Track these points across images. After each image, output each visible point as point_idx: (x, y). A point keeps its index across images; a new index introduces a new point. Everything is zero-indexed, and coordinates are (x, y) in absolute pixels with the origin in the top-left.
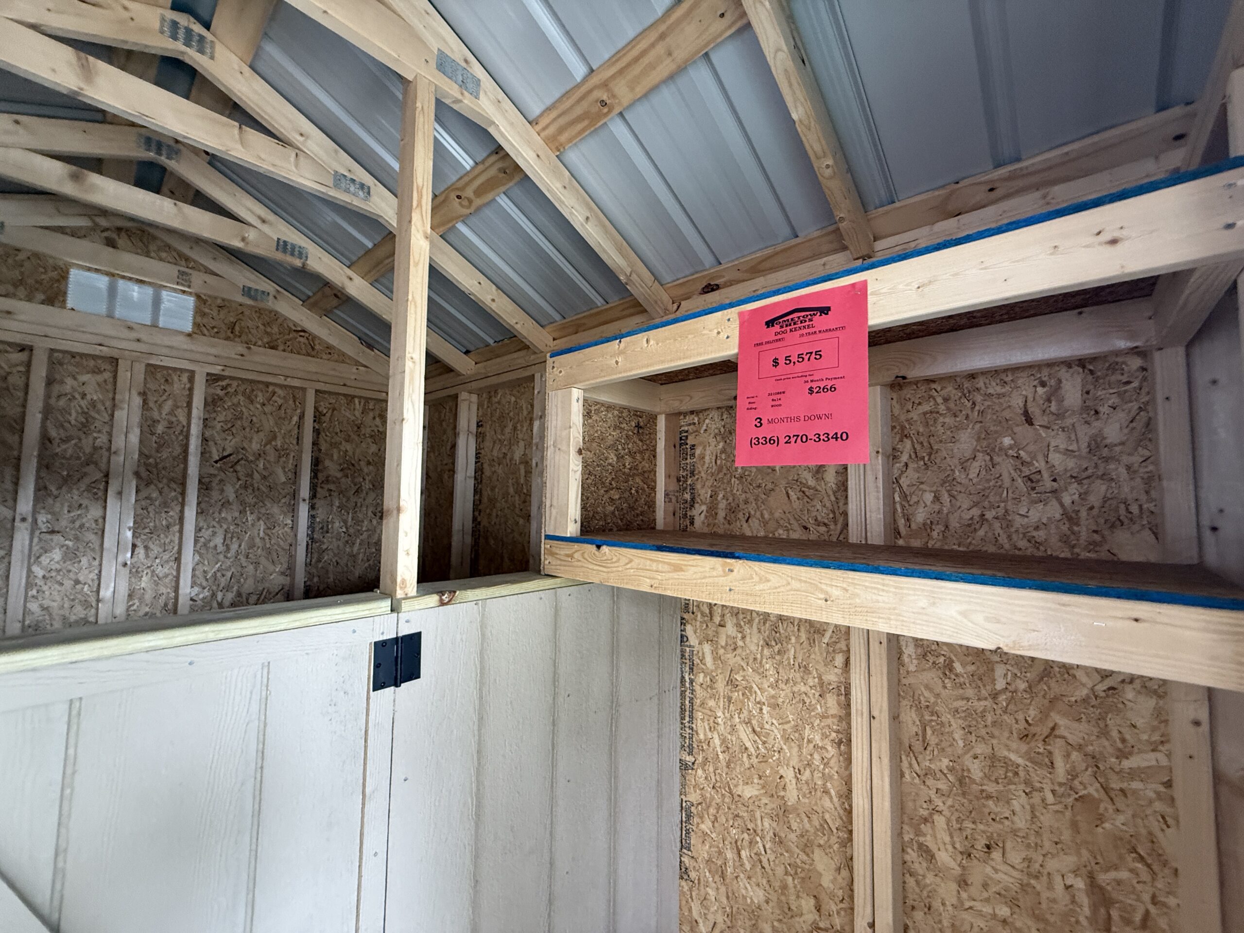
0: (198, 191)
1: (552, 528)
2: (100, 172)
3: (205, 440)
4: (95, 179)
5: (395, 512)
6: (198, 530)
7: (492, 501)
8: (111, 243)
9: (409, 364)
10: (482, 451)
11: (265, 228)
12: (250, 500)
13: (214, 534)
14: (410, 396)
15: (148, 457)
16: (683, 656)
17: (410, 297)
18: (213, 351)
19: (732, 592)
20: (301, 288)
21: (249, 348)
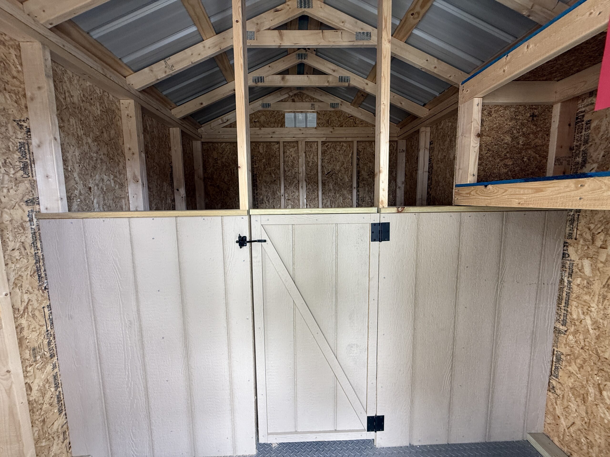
0: (314, 68)
1: (459, 180)
2: (288, 74)
3: (322, 167)
4: (288, 77)
5: (378, 173)
6: (323, 200)
7: (438, 182)
8: (293, 101)
9: (382, 106)
10: (433, 158)
11: (334, 74)
12: (337, 189)
13: (327, 201)
14: (383, 121)
15: (308, 175)
16: (563, 266)
17: (382, 75)
18: (323, 132)
19: (582, 200)
20: (350, 97)
21: (334, 129)
